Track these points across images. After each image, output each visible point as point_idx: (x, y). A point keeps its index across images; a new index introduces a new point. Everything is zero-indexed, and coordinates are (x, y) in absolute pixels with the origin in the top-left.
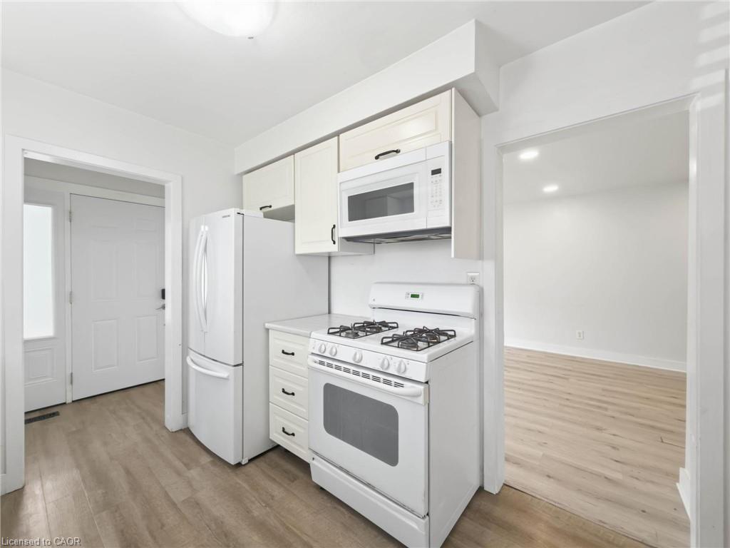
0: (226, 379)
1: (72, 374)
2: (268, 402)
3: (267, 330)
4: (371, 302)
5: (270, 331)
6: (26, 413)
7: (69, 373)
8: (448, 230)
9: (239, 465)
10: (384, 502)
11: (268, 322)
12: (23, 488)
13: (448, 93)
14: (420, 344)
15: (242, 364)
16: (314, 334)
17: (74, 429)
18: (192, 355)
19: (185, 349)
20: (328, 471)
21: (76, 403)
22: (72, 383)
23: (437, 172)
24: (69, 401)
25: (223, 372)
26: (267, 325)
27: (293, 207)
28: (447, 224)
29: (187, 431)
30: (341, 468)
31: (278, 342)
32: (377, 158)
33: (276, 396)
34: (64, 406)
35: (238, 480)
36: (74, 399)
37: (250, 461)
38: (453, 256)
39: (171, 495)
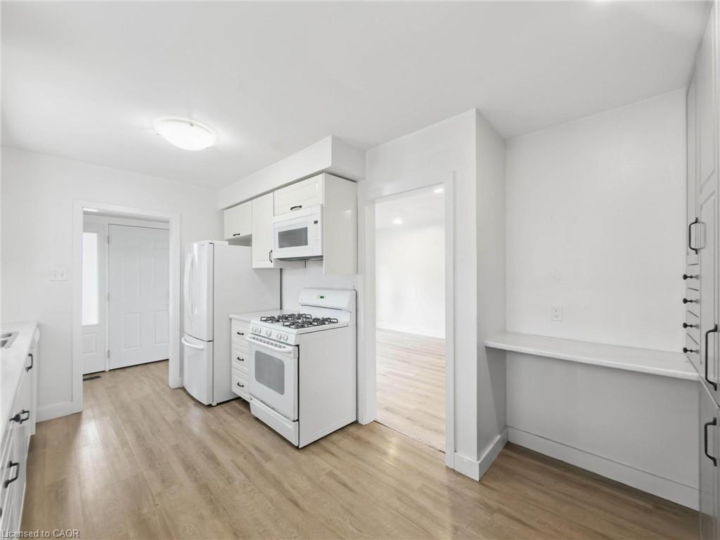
0: (202, 350)
1: (109, 351)
2: (231, 366)
3: (231, 319)
4: (300, 301)
5: (233, 320)
6: (84, 375)
7: (107, 349)
8: (322, 256)
9: (210, 406)
10: (280, 418)
11: (232, 314)
12: (81, 412)
13: (321, 175)
14: (306, 326)
15: (213, 341)
16: (252, 321)
17: (110, 385)
18: (186, 337)
19: (182, 332)
20: (259, 406)
21: (112, 372)
22: (109, 357)
23: (316, 222)
24: (107, 370)
25: (201, 345)
26: (231, 316)
27: (251, 236)
28: (320, 254)
29: (183, 389)
30: (262, 402)
31: (236, 327)
32: (292, 209)
33: (235, 363)
34: (103, 373)
35: (209, 414)
36: (111, 368)
37: (218, 404)
38: (324, 272)
39: (166, 418)
